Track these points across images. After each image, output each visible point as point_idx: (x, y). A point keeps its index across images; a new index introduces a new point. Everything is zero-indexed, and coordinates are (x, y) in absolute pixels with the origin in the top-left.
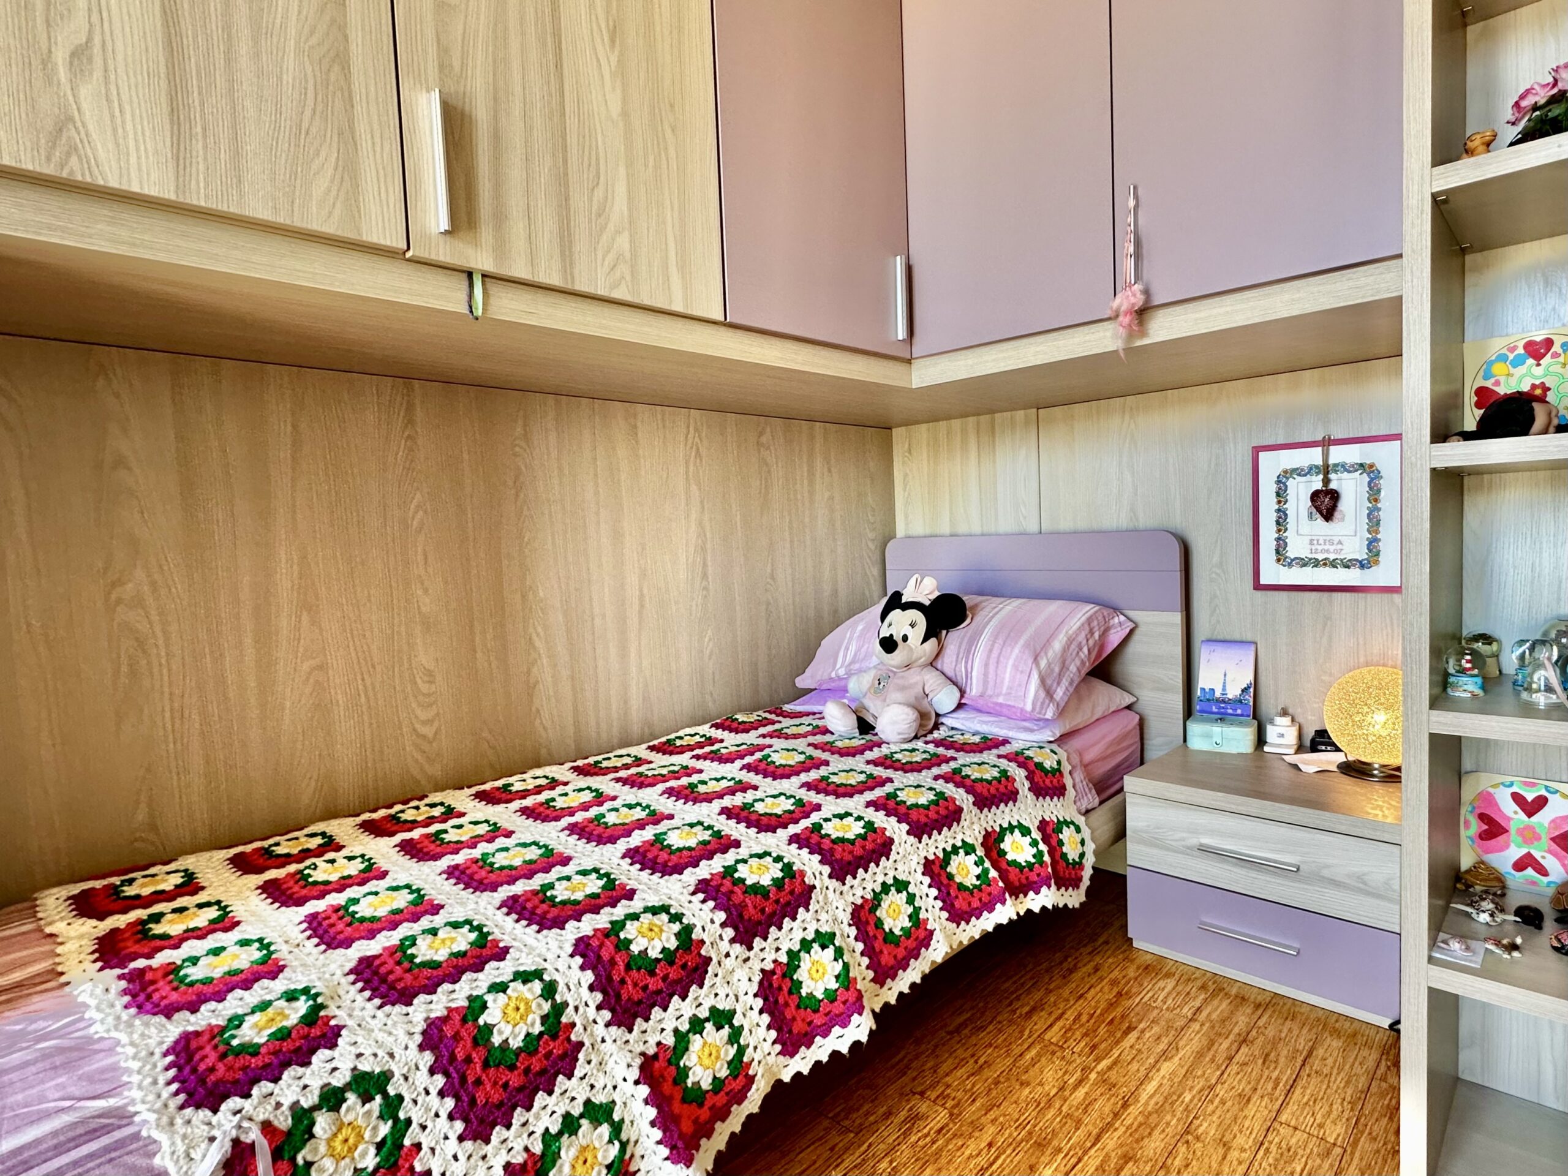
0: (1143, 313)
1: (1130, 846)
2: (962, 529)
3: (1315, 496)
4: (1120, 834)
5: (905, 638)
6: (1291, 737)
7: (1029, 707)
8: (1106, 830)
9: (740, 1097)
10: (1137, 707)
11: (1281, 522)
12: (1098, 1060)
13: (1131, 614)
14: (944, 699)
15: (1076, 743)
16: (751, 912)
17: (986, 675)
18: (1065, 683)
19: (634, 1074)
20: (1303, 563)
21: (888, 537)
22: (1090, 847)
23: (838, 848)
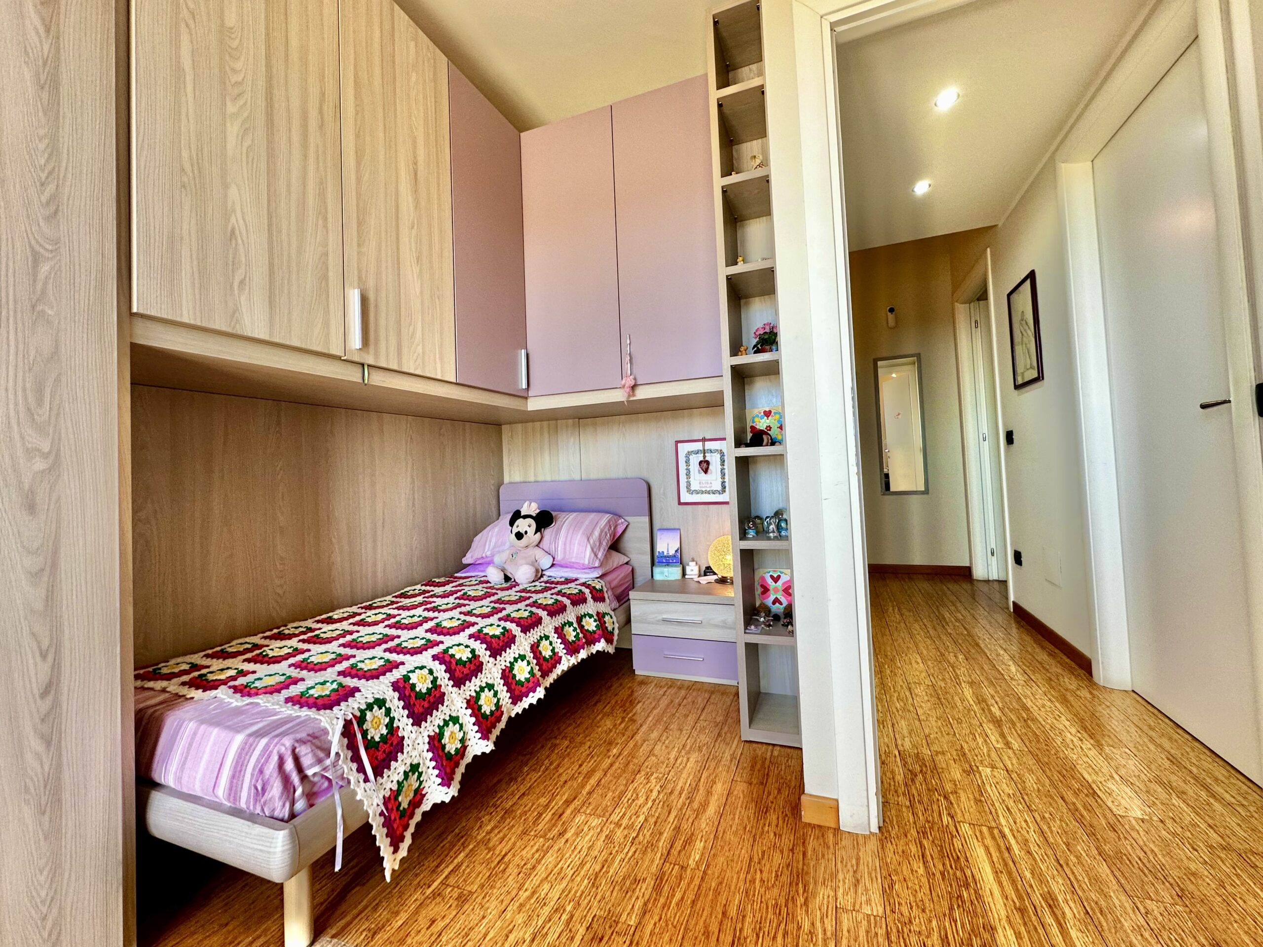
0: (634, 387)
1: (634, 625)
2: (541, 478)
3: (701, 462)
4: (628, 621)
5: (526, 532)
6: (696, 571)
7: (586, 562)
8: (623, 618)
9: (499, 720)
10: (631, 563)
11: (688, 474)
12: (628, 714)
13: (627, 518)
14: (546, 562)
15: (608, 578)
16: (495, 645)
17: (565, 549)
18: (602, 550)
19: (465, 705)
20: (697, 492)
21: (500, 484)
22: (617, 625)
23: (522, 621)
